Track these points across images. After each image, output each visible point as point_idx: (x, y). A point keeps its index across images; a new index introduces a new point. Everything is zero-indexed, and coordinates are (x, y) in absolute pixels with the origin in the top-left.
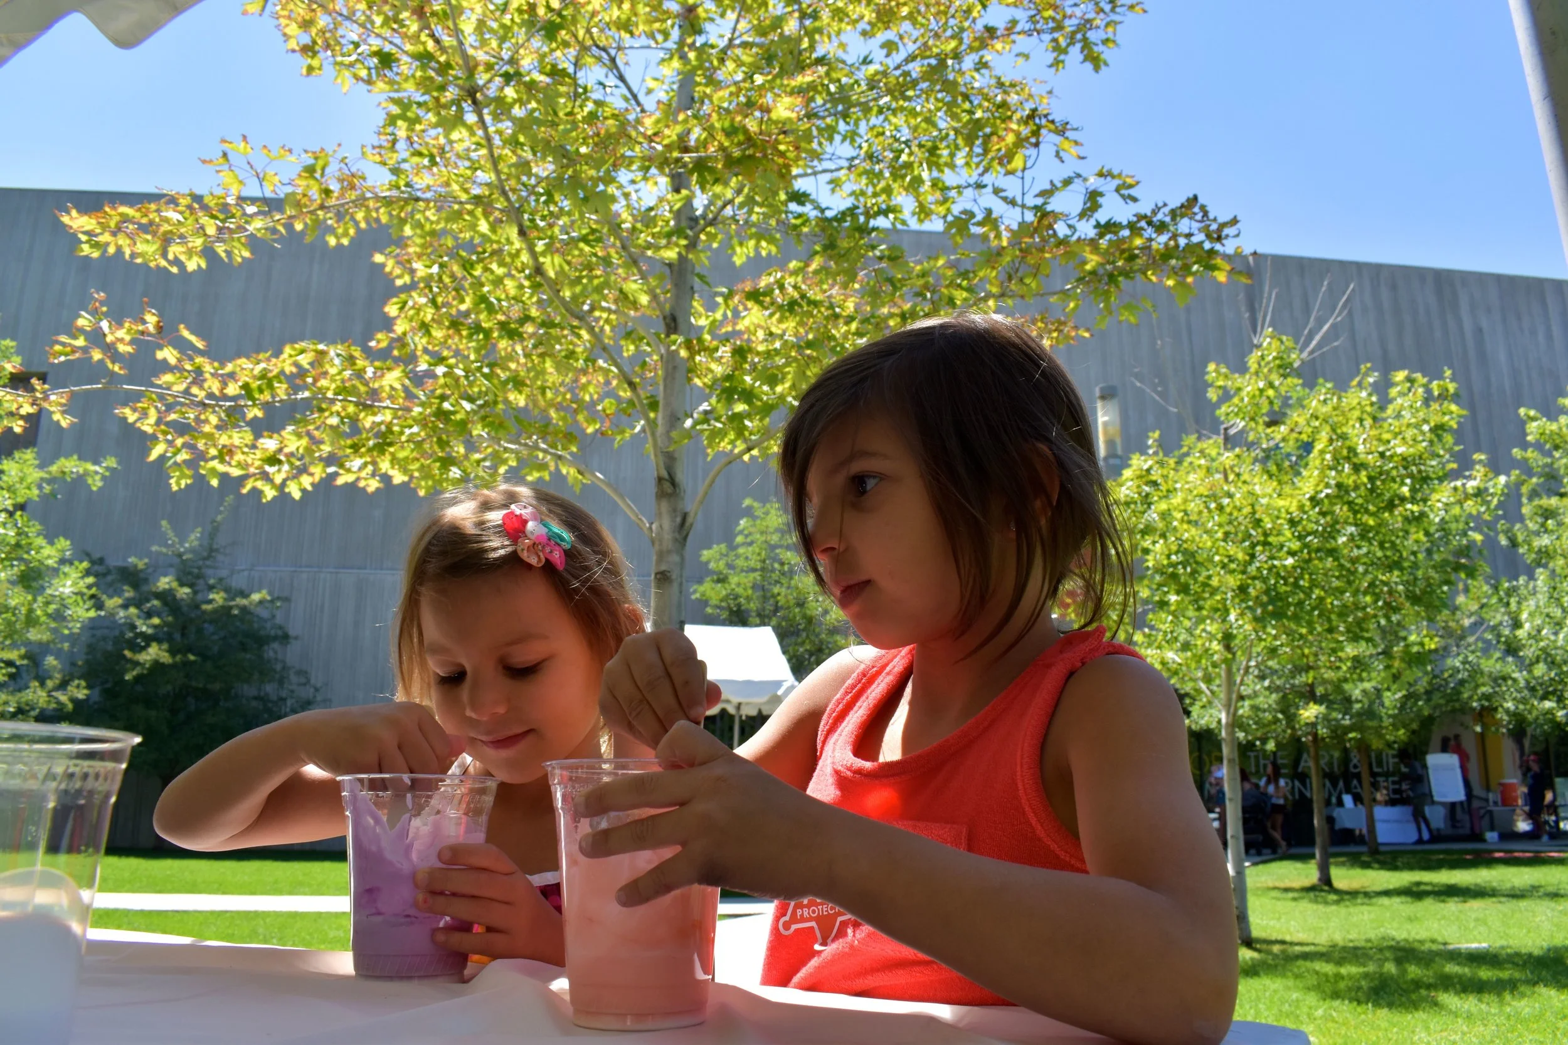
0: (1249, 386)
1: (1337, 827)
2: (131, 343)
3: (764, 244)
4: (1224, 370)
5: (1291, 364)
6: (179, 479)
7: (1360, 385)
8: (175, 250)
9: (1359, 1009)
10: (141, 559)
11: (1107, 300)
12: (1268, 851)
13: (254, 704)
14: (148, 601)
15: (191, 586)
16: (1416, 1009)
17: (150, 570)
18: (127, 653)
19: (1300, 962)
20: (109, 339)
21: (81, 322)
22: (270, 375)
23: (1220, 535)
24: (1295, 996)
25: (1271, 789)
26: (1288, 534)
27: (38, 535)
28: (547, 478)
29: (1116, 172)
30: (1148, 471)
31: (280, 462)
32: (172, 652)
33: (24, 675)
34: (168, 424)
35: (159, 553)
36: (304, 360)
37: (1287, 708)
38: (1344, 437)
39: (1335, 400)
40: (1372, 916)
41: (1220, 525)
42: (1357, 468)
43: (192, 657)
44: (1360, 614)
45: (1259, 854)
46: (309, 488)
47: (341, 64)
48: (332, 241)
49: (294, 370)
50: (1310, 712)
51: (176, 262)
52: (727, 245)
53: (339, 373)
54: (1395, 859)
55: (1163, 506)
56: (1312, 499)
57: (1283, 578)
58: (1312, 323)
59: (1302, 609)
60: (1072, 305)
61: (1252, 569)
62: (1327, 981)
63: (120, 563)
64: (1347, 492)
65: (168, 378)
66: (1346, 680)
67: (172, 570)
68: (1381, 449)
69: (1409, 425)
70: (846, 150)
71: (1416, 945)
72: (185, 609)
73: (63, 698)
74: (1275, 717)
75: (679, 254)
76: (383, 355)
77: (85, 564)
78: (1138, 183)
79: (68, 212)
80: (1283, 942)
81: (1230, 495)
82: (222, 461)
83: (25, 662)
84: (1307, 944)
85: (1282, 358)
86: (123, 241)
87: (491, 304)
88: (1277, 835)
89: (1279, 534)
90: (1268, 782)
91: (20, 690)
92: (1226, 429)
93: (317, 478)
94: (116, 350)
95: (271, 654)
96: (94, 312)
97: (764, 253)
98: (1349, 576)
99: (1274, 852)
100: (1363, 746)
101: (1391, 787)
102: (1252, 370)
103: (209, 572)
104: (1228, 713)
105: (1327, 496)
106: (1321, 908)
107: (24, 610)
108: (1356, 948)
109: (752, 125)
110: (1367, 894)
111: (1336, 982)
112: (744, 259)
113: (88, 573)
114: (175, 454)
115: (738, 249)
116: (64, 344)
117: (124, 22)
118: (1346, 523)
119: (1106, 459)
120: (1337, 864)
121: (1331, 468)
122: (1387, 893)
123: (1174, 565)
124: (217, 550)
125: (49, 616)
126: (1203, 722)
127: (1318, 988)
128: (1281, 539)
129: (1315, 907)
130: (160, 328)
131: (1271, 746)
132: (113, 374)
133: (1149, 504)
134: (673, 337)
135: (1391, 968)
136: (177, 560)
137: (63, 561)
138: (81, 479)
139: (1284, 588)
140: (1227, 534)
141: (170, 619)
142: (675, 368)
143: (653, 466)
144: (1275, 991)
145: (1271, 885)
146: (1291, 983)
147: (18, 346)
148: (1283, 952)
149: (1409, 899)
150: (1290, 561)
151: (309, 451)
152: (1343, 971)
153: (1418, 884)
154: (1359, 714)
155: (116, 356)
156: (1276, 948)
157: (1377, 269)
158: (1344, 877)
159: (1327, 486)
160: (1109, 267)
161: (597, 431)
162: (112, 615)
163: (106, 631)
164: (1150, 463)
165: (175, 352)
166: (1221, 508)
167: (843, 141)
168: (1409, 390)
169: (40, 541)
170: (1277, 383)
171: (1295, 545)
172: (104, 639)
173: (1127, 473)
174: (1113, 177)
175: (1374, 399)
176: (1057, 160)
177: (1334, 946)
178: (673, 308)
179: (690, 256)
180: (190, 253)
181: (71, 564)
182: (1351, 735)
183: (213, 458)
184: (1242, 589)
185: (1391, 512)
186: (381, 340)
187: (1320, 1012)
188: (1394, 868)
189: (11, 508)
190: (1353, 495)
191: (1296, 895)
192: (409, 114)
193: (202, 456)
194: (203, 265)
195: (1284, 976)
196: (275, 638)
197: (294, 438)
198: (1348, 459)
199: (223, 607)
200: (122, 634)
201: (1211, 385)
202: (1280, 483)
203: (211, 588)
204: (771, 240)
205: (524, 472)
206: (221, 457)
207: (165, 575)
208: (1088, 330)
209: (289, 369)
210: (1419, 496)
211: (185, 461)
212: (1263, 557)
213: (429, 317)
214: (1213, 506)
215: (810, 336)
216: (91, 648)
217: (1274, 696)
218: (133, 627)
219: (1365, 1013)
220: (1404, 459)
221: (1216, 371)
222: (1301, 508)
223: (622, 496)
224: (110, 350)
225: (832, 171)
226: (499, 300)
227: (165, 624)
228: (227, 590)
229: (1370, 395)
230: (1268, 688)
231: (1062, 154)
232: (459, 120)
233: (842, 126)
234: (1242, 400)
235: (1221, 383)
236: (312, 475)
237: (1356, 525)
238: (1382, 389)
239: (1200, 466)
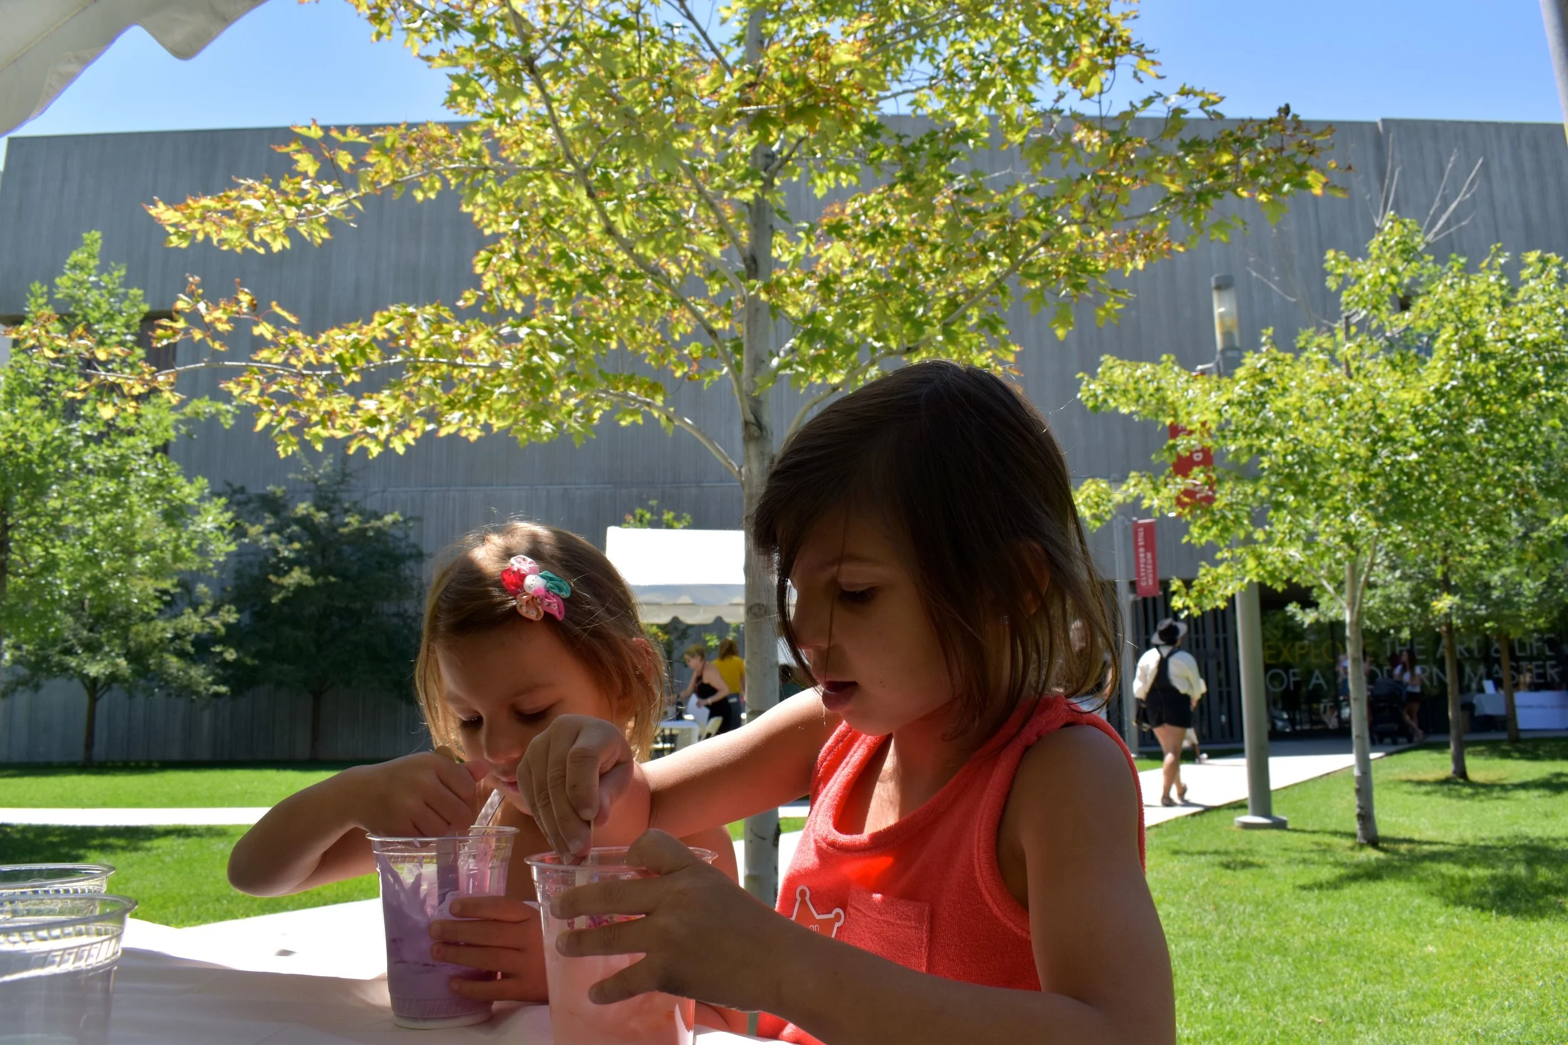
0: (1370, 272)
1: (1477, 714)
2: (229, 321)
3: (843, 175)
4: (1343, 257)
5: (1414, 248)
6: (286, 446)
7: (1490, 267)
8: (260, 232)
9: (1483, 916)
10: (279, 486)
11: (1196, 219)
12: (1403, 740)
13: (395, 620)
14: (288, 526)
15: (327, 510)
16: (1542, 916)
17: (288, 497)
18: (272, 578)
19: (1427, 864)
20: (207, 319)
21: (180, 305)
22: (362, 344)
23: (1339, 432)
24: (1417, 901)
25: (1407, 677)
26: (1412, 429)
27: (178, 474)
28: (640, 421)
29: (1198, 89)
30: (1262, 369)
31: (380, 422)
32: (314, 574)
33: (179, 602)
34: (270, 395)
35: (295, 480)
36: (393, 326)
37: (1420, 599)
38: (1471, 324)
39: (1463, 283)
40: (1507, 812)
41: (1339, 421)
42: (1484, 358)
43: (332, 579)
44: (1491, 508)
45: (1395, 743)
46: (412, 443)
47: (408, 29)
48: (419, 196)
49: (385, 335)
50: (1444, 603)
51: (263, 243)
52: (808, 178)
53: (428, 338)
54: (1536, 748)
55: (1280, 404)
56: (1437, 391)
57: (1406, 474)
58: (1437, 203)
59: (1426, 506)
60: (1160, 226)
61: (1374, 467)
62: (1453, 885)
63: (260, 491)
64: (1475, 384)
65: (265, 354)
66: (1481, 567)
67: (309, 495)
68: (1511, 336)
69: (1542, 309)
70: (927, 68)
71: (1551, 843)
72: (323, 532)
73: (216, 623)
74: (1407, 608)
75: (756, 195)
76: (473, 312)
77: (223, 500)
78: (1222, 98)
79: (155, 206)
80: (1410, 841)
81: (1349, 390)
82: (325, 427)
83: (178, 590)
84: (1436, 843)
85: (1405, 243)
86: (209, 227)
87: (571, 258)
88: (1414, 724)
89: (1402, 429)
90: (1404, 670)
91: (176, 616)
92: (1347, 318)
93: (419, 433)
94: (215, 329)
95: (408, 572)
96: (191, 295)
97: (844, 184)
98: (1478, 467)
99: (1410, 740)
100: (1502, 635)
101: (1535, 671)
102: (1374, 256)
103: (344, 496)
104: (1352, 612)
105: (1453, 387)
106: (1455, 803)
107: (170, 546)
108: (1487, 848)
109: (814, 73)
110: (1504, 788)
111: (1461, 886)
112: (825, 191)
113: (227, 508)
114: (280, 423)
115: (818, 182)
116: (165, 328)
117: (179, 35)
118: (1474, 414)
119: (1223, 351)
120: (1475, 754)
121: (1457, 359)
122: (1524, 786)
123: (1291, 466)
124: (350, 475)
125: (194, 551)
126: (1332, 614)
127: (1441, 893)
128: (1405, 434)
129: (1447, 801)
130: (253, 307)
131: (1406, 634)
132: (216, 352)
133: (1263, 405)
134: (752, 282)
135: (1521, 870)
136: (312, 486)
137: (201, 499)
138: (214, 418)
139: (1407, 485)
140: (1347, 430)
141: (310, 543)
142: (757, 310)
143: (740, 412)
144: (1397, 897)
145: (1404, 777)
146: (1414, 887)
147: (145, 295)
148: (1410, 851)
149: (1547, 793)
150: (1414, 457)
151: (407, 409)
152: (1471, 873)
153: (1559, 775)
154: (1497, 604)
155: (217, 335)
156: (1403, 848)
157: (1518, 129)
158: (1480, 768)
159: (1453, 377)
160: (1196, 186)
161: (685, 374)
162: (255, 542)
163: (251, 558)
164: (1264, 361)
165: (270, 328)
166: (1339, 404)
167: (922, 59)
168: (1542, 271)
169: (180, 480)
170: (1400, 269)
171: (1419, 440)
172: (251, 564)
173: (1240, 372)
174: (1196, 94)
175: (1504, 282)
176: (1135, 81)
177: (1465, 845)
178: (752, 249)
179: (766, 197)
180: (274, 234)
181: (211, 500)
182: (1487, 625)
183: (316, 424)
184: (1364, 487)
185: (1524, 399)
186: (468, 298)
187: (1441, 920)
188: (1535, 757)
189: (150, 451)
190: (1481, 385)
191: (1428, 788)
192: (468, 90)
193: (306, 423)
194: (288, 245)
195: (1408, 880)
196: (411, 556)
197: (391, 401)
198: (1475, 347)
199: (358, 529)
200: (267, 559)
201: (1330, 274)
202: (1404, 373)
203: (347, 511)
204: (851, 171)
205: (617, 417)
206: (322, 423)
207: (303, 501)
208: (1182, 244)
209: (380, 335)
210: (1554, 382)
211: (291, 429)
212: (1385, 453)
213: (514, 272)
214: (1331, 402)
215: (897, 263)
216: (239, 574)
217: (1408, 584)
218: (276, 552)
219: (1489, 920)
220: (1536, 345)
221: (1335, 258)
222: (1426, 400)
223: (710, 441)
224: (209, 328)
225: (912, 91)
226: (579, 255)
227: (305, 548)
228: (361, 513)
229: (1501, 277)
230: (1400, 578)
231: (1140, 74)
232: (520, 92)
233: (920, 47)
234: (1363, 288)
235: (1340, 271)
236: (414, 430)
237: (1484, 416)
238: (1512, 271)
239: (1318, 361)
